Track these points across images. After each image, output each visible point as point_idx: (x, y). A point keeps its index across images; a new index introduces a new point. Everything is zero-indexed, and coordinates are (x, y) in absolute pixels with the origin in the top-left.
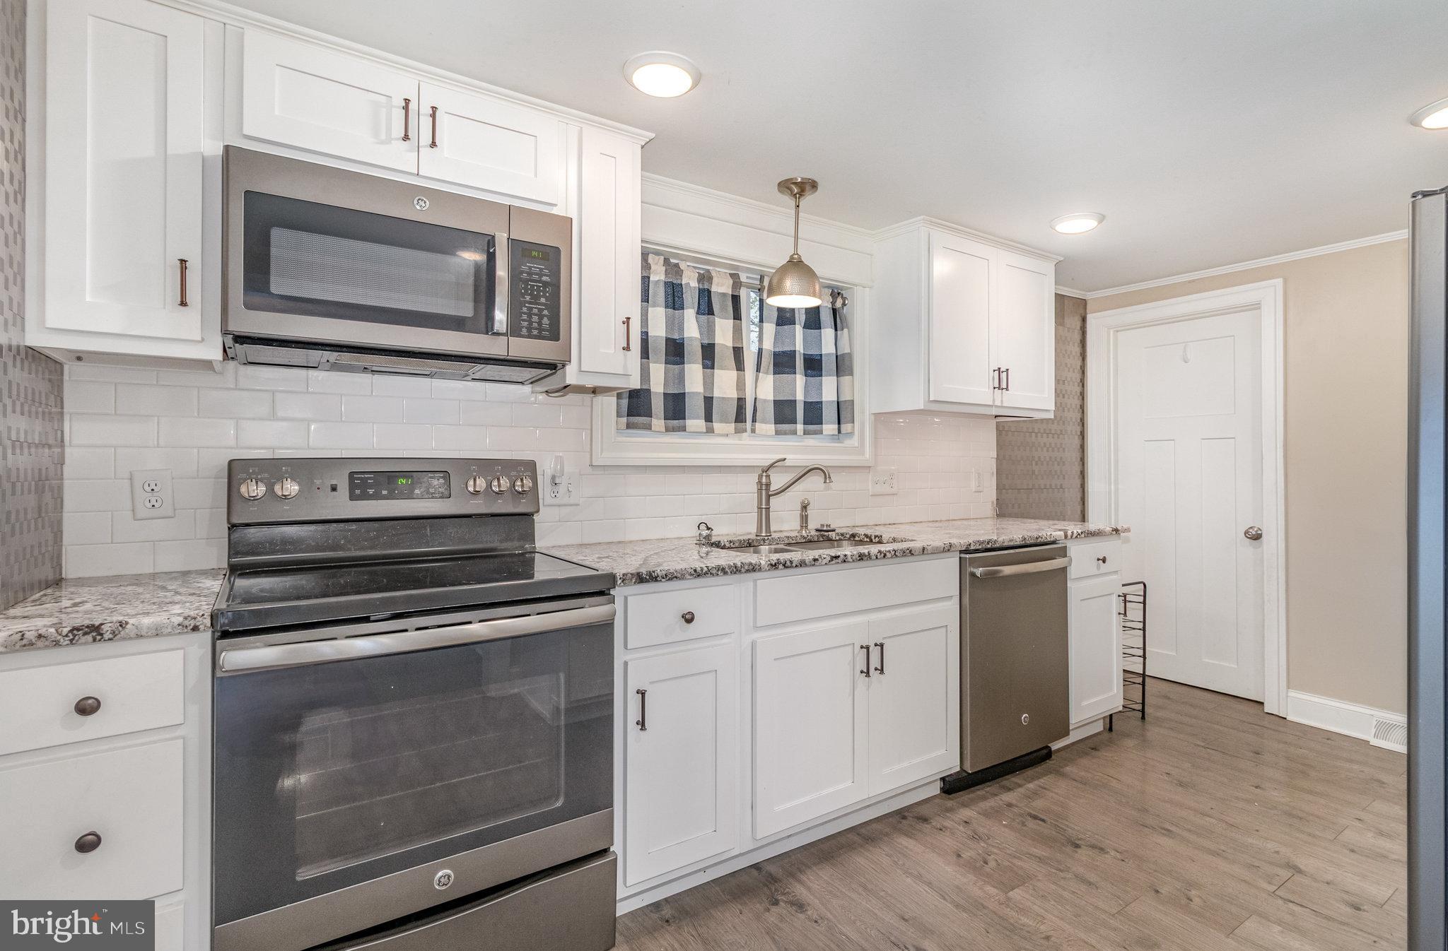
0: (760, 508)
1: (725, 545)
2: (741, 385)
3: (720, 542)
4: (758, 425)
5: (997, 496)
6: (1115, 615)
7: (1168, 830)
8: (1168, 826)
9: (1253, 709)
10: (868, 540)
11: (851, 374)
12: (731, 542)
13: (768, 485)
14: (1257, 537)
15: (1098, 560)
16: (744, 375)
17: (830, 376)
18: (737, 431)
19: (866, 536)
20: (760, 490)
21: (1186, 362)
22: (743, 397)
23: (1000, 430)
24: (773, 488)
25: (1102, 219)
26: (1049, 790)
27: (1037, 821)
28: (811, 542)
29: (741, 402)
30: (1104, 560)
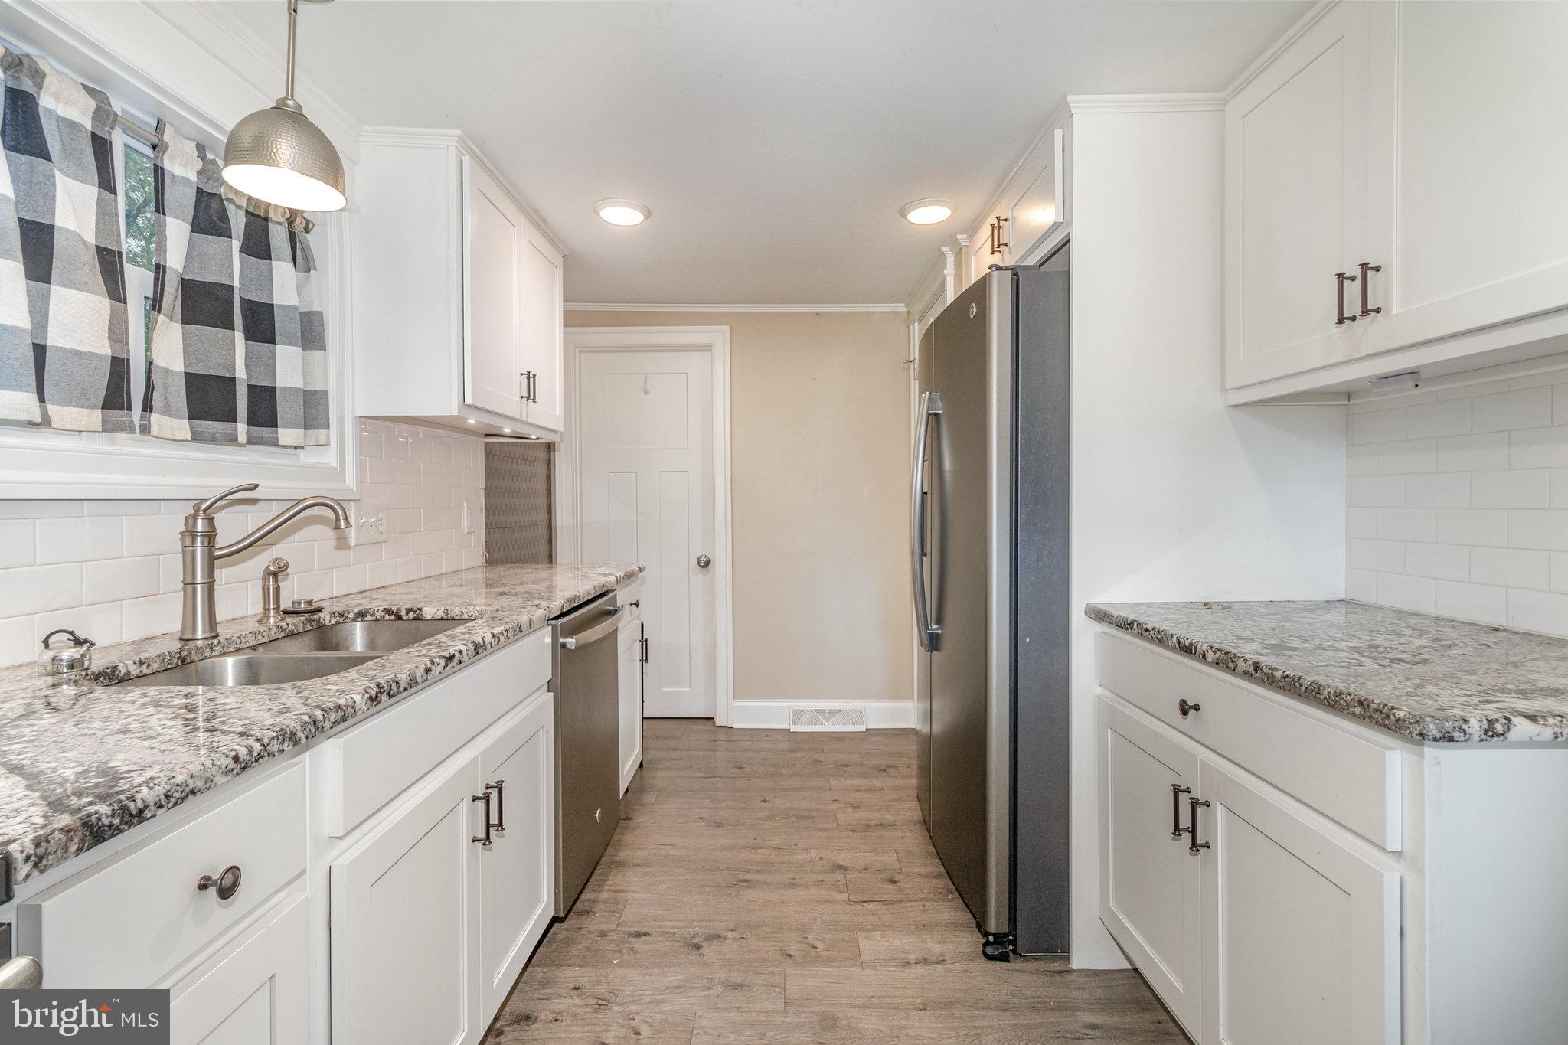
0: (189, 584)
1: (128, 673)
2: (118, 331)
3: (115, 667)
4: (155, 418)
5: (486, 539)
6: (638, 661)
7: (746, 881)
8: (742, 876)
9: (708, 726)
10: (393, 618)
11: (323, 348)
12: (141, 663)
13: (211, 537)
14: (707, 564)
15: (631, 604)
16: (126, 311)
17: (290, 344)
18: (108, 427)
19: (388, 611)
20: (188, 548)
21: (646, 394)
22: (125, 356)
23: (490, 453)
24: (221, 541)
25: (648, 214)
26: (627, 891)
27: (643, 937)
28: (293, 635)
29: (119, 367)
30: (637, 604)
